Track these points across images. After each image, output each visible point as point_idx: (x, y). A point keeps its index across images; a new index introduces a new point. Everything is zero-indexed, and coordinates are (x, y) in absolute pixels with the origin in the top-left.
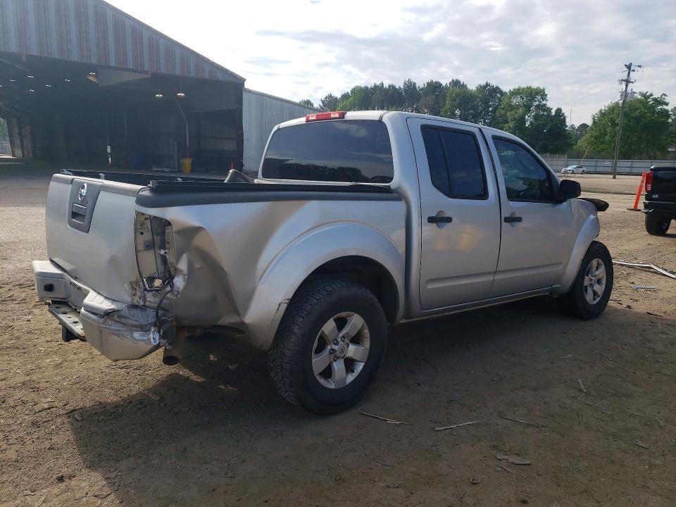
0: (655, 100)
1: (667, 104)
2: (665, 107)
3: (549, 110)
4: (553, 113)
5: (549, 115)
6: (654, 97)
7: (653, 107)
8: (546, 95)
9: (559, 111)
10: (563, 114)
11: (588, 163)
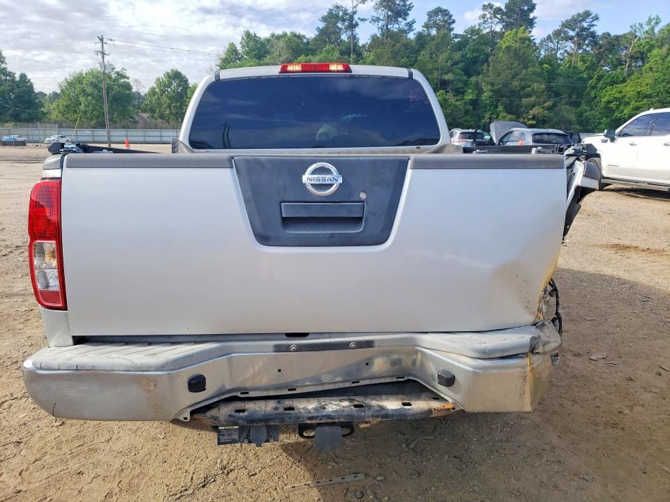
0: (117, 73)
1: (128, 78)
2: (126, 80)
3: (11, 74)
4: (18, 78)
5: (13, 80)
6: (116, 70)
7: (116, 80)
8: (4, 58)
9: (23, 76)
10: (29, 81)
11: (69, 133)
